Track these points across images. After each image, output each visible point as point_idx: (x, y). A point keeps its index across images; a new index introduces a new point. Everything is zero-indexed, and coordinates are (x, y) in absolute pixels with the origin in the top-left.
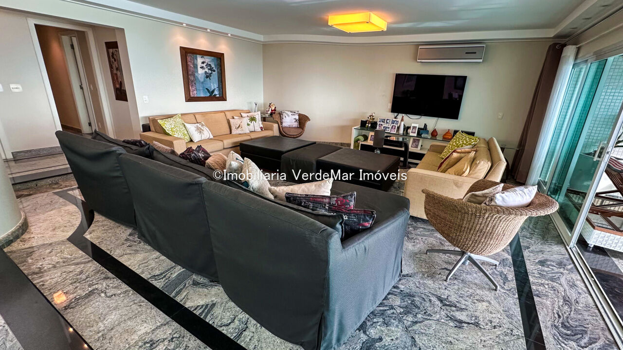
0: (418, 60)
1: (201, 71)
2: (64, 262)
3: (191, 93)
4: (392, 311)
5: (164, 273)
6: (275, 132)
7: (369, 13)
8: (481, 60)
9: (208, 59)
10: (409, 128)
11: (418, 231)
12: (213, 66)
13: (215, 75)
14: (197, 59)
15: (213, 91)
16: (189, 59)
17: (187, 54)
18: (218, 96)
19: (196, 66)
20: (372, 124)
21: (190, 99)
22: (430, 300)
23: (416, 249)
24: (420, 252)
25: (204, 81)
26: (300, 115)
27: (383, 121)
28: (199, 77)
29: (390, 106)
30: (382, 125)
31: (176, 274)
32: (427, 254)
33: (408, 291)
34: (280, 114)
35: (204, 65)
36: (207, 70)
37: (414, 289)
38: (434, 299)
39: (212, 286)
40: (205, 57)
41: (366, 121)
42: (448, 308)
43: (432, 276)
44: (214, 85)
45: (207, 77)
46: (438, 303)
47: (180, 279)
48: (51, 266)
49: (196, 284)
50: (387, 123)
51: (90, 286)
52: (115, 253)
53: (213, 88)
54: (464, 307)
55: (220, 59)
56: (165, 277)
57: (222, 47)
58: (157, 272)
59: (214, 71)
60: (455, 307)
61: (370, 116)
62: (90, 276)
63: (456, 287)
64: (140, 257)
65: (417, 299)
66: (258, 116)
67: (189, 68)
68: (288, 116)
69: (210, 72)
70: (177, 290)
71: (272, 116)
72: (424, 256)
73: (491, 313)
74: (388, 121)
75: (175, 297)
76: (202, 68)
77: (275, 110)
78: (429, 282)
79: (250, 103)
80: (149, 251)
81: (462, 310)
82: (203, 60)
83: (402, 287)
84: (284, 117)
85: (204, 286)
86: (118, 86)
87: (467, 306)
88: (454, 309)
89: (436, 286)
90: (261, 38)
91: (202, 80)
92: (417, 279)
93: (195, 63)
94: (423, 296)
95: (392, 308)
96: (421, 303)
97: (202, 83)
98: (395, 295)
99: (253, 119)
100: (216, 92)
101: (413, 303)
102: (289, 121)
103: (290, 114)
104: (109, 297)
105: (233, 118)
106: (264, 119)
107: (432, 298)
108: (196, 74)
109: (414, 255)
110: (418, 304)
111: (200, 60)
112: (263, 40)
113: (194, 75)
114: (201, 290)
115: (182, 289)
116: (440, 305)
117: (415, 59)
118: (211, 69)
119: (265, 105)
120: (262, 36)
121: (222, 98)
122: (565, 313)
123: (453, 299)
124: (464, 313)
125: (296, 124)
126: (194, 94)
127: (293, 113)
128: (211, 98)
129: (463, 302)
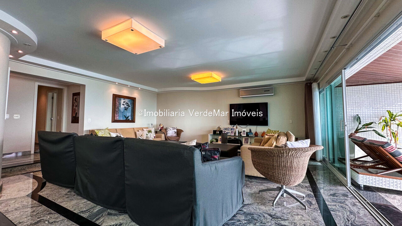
0: (240, 96)
2: (23, 207)
3: (115, 118)
4: (239, 222)
5: (89, 210)
6: (163, 138)
7: (211, 72)
8: (273, 94)
9: (127, 101)
10: (241, 132)
11: (253, 183)
12: (129, 104)
13: (130, 108)
14: (121, 100)
15: (128, 117)
16: (117, 100)
17: (116, 97)
18: (130, 120)
19: (120, 104)
20: (219, 132)
21: (114, 121)
22: (264, 216)
23: (252, 192)
24: (255, 193)
25: (124, 111)
26: (177, 130)
27: (226, 129)
28: (121, 109)
29: (229, 121)
30: (225, 131)
31: (97, 210)
32: (259, 193)
33: (249, 212)
34: (166, 129)
35: (125, 103)
36: (126, 106)
37: (253, 211)
38: (266, 215)
39: (120, 215)
40: (126, 99)
41: (216, 130)
42: (276, 219)
43: (264, 204)
44: (129, 114)
45: (125, 109)
46: (269, 217)
47: (99, 212)
48: (13, 209)
49: (109, 214)
50: (228, 130)
51: (38, 218)
52: (58, 201)
53: (128, 115)
54: (286, 218)
55: (134, 100)
56: (89, 212)
57: (135, 95)
58: (85, 209)
59: (130, 106)
60: (281, 218)
61: (218, 127)
62: (40, 213)
63: (280, 209)
64: (74, 202)
65: (255, 216)
66: (153, 130)
67: (116, 105)
68: (171, 130)
69: (127, 107)
70: (97, 218)
71: (161, 130)
72: (258, 195)
73: (304, 220)
74: (229, 129)
75: (95, 221)
76: (123, 105)
77: (163, 128)
78: (263, 207)
79: (149, 124)
80: (80, 199)
81: (285, 220)
82: (124, 101)
83: (245, 210)
84: (168, 131)
85: (115, 215)
86: (74, 115)
87: (288, 218)
88: (280, 220)
89: (267, 209)
90: (156, 90)
91: (122, 111)
92: (255, 206)
93: (120, 102)
94: (259, 214)
95: (239, 221)
96: (258, 218)
98: (241, 214)
99: (150, 131)
100: (130, 118)
101: (253, 218)
102: (171, 133)
103: (172, 129)
104: (51, 223)
105: (138, 131)
106: (156, 132)
107: (265, 215)
108: (120, 108)
109: (251, 195)
110: (256, 218)
111: (122, 101)
112: (157, 91)
113: (118, 108)
114: (113, 217)
115: (100, 217)
116: (270, 218)
117: (239, 96)
118: (128, 106)
119: (157, 125)
120: (157, 89)
121: (133, 121)
122: (352, 218)
123: (279, 214)
124: (287, 222)
125: (175, 135)
126: (117, 118)
127: (173, 128)
128: (127, 121)
129: (286, 216)
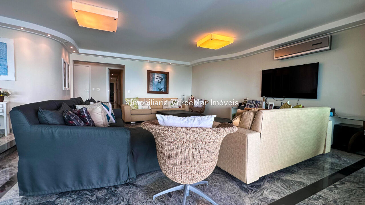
1: (156, 80)
3: (150, 90)
7: (211, 34)
8: (328, 48)
9: (160, 75)
12: (162, 78)
13: (163, 82)
14: (154, 75)
15: (162, 89)
16: (151, 75)
18: (164, 91)
19: (153, 78)
20: (244, 104)
25: (157, 84)
27: (250, 102)
29: (260, 93)
36: (159, 80)
44: (162, 86)
45: (159, 83)
57: (168, 69)
61: (244, 100)
67: (150, 79)
74: (253, 102)
82: (157, 75)
91: (156, 84)
97: (156, 85)
113: (152, 82)
117: (273, 59)
